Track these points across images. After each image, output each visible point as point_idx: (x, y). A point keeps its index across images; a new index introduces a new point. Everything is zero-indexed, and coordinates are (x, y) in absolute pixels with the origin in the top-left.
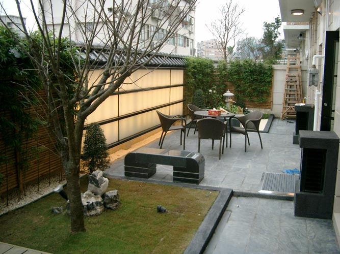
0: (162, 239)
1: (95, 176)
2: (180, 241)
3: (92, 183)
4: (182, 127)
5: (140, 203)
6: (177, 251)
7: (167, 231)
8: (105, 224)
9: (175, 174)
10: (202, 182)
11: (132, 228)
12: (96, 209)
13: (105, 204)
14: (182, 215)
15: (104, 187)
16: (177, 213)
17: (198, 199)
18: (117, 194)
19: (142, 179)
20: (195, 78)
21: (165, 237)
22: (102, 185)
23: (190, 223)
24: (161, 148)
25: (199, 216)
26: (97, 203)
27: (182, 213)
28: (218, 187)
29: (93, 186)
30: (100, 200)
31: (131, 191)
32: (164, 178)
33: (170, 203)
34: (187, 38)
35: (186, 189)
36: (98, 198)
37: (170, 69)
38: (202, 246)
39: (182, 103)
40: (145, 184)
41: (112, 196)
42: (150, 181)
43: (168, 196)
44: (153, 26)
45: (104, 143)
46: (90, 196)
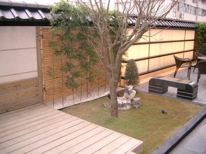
0: (160, 128)
1: (128, 88)
2: (171, 130)
3: (126, 93)
4: (189, 66)
5: (153, 107)
6: (167, 135)
7: (165, 124)
8: (130, 116)
9: (178, 93)
10: (195, 99)
11: (144, 119)
12: (126, 107)
13: (132, 105)
14: (177, 116)
15: (132, 95)
16: (174, 115)
17: (189, 109)
18: (140, 100)
19: (158, 94)
20: (203, 36)
21: (162, 127)
22: (132, 94)
23: (180, 121)
24: (174, 78)
25: (187, 118)
26: (128, 104)
27: (177, 115)
28: (205, 103)
29: (127, 94)
30: (129, 102)
31: (149, 100)
32: (172, 95)
33: (171, 109)
34: (205, 11)
35: (183, 103)
36: (129, 101)
37: (185, 30)
38: (183, 134)
39: (193, 51)
40: (159, 97)
41: (136, 101)
42: (163, 96)
43: (171, 105)
44: (182, 3)
45: (137, 71)
46: (124, 99)
